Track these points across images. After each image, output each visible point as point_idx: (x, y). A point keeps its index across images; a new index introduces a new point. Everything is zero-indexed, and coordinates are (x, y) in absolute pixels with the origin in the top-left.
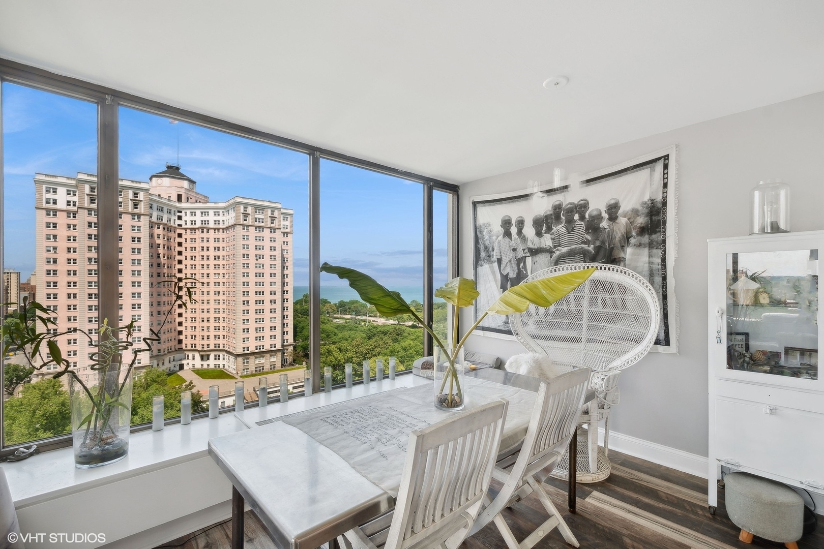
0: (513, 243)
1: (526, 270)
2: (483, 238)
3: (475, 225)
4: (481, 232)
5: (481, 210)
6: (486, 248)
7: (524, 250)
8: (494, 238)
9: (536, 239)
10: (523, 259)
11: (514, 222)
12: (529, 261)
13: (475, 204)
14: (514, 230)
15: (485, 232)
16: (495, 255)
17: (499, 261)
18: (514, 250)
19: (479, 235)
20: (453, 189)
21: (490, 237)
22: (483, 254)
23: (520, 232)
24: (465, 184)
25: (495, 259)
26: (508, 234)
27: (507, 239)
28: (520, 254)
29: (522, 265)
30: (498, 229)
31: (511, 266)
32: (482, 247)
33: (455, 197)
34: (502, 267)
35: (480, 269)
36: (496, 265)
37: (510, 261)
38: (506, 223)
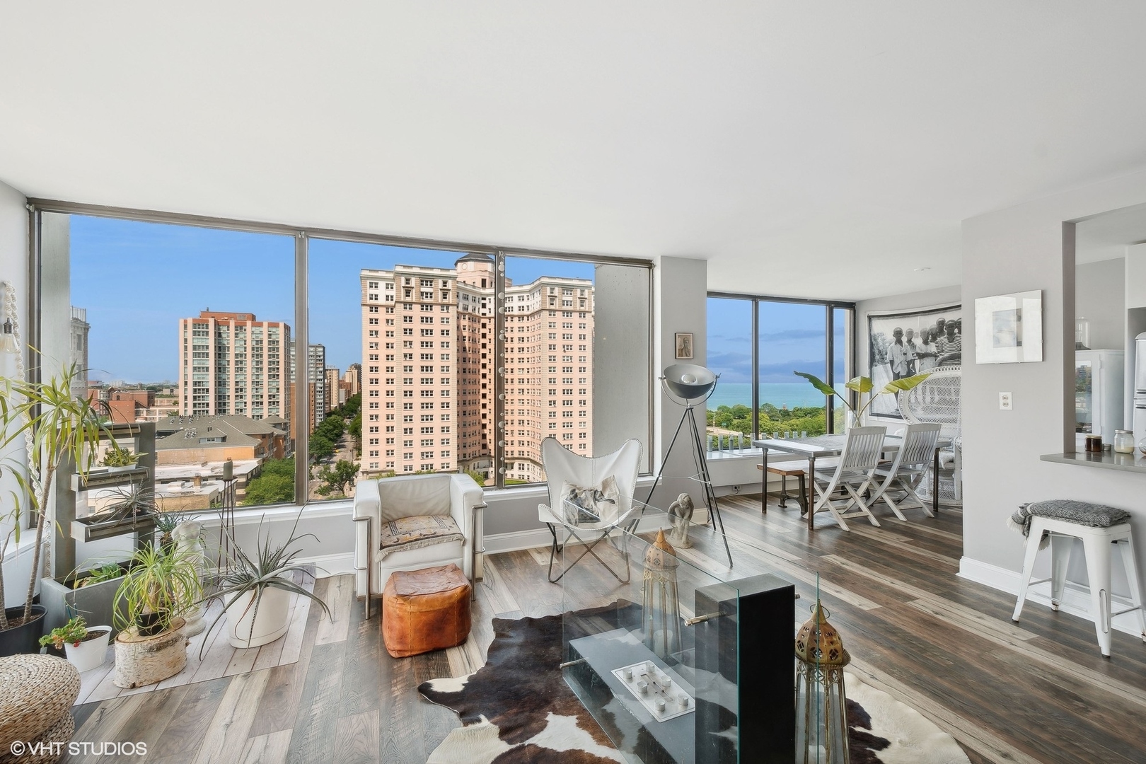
0: (904, 349)
1: (915, 370)
2: (877, 344)
3: (870, 334)
4: (875, 340)
5: (876, 323)
6: (880, 352)
7: (913, 354)
8: (887, 344)
9: (923, 346)
10: (913, 361)
11: (904, 333)
12: (917, 363)
13: (870, 318)
14: (904, 339)
15: (879, 340)
16: (888, 358)
17: (892, 363)
18: (905, 354)
19: (874, 342)
20: (851, 306)
21: (883, 344)
22: (877, 357)
23: (909, 341)
24: (861, 302)
25: (888, 360)
26: (899, 342)
27: (898, 346)
28: (910, 357)
29: (911, 365)
30: (890, 337)
31: (902, 366)
32: (876, 352)
33: (852, 312)
34: (894, 368)
35: (874, 368)
36: (889, 365)
37: (901, 363)
38: (898, 334)
